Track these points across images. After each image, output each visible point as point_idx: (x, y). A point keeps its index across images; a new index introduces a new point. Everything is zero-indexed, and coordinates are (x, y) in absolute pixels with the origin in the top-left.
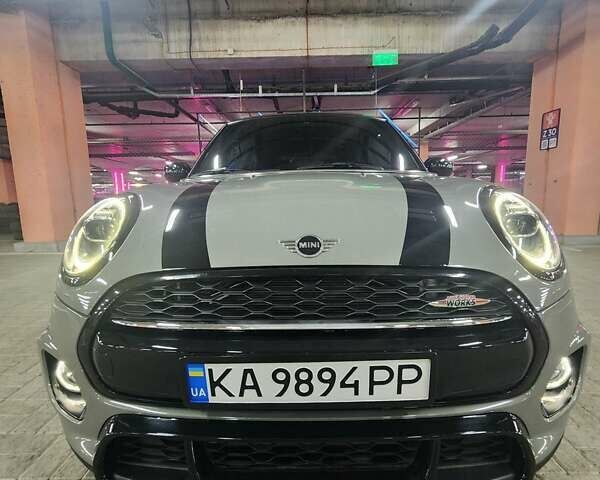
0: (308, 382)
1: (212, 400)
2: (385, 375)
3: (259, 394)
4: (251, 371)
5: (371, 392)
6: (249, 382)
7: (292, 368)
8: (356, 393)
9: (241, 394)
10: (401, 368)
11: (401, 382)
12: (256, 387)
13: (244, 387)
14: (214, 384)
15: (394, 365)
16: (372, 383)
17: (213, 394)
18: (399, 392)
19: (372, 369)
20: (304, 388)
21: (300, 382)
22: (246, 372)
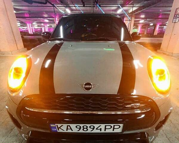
0: (87, 128)
1: (58, 131)
2: (110, 127)
3: (72, 130)
4: (69, 126)
5: (105, 130)
6: (69, 128)
7: (82, 125)
8: (101, 131)
9: (67, 130)
10: (114, 126)
11: (114, 128)
12: (71, 129)
13: (67, 129)
14: (58, 128)
15: (112, 125)
16: (105, 129)
17: (59, 130)
18: (113, 130)
19: (106, 126)
20: (85, 130)
21: (84, 128)
22: (68, 126)
